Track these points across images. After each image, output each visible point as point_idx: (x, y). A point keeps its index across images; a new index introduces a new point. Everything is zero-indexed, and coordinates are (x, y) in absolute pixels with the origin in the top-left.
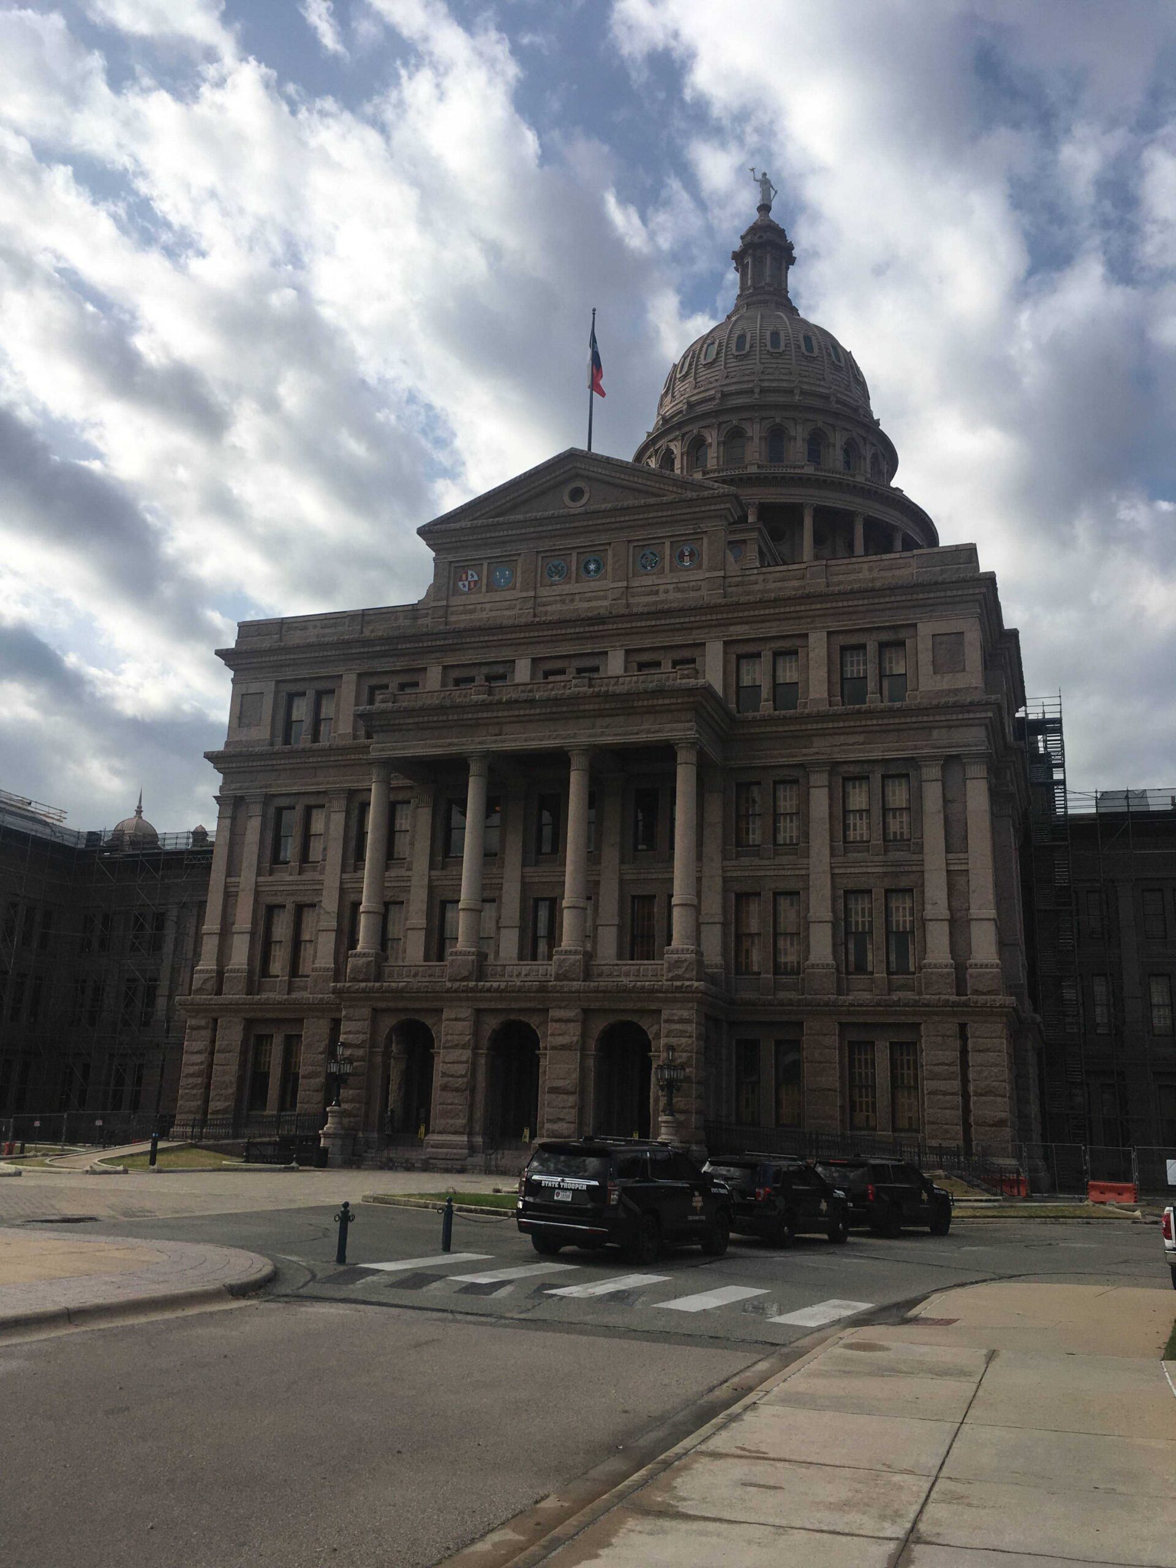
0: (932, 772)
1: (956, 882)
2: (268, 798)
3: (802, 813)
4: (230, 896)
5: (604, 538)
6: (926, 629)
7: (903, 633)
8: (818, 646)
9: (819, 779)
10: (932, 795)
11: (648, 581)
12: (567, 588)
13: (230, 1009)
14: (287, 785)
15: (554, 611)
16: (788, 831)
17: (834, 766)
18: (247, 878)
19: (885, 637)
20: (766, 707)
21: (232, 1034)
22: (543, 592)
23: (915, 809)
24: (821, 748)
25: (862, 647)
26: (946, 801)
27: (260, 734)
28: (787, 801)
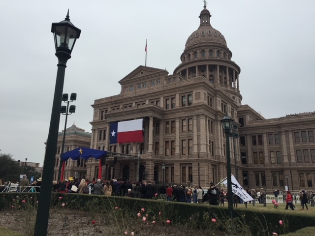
0: (195, 118)
1: (198, 137)
2: (98, 129)
3: (175, 127)
5: (145, 81)
6: (194, 92)
7: (191, 93)
8: (177, 97)
9: (177, 120)
10: (195, 122)
11: (152, 87)
12: (141, 90)
14: (101, 127)
15: (139, 94)
16: (174, 130)
17: (180, 118)
19: (188, 94)
20: (170, 108)
21: (93, 169)
22: (137, 91)
23: (193, 125)
24: (178, 115)
25: (185, 96)
26: (197, 123)
27: (97, 119)
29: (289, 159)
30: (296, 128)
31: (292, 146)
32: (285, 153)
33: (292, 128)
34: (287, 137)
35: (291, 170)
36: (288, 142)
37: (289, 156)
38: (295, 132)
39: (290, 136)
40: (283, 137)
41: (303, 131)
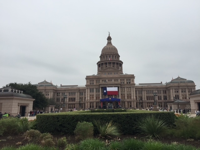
1: (133, 94)
3: (125, 90)
4: (88, 94)
5: (112, 72)
8: (125, 80)
9: (126, 88)
10: (132, 89)
11: (115, 75)
12: (110, 75)
13: (89, 102)
14: (91, 87)
15: (109, 77)
16: (124, 91)
18: (89, 93)
20: (122, 84)
21: (89, 103)
22: (108, 75)
23: (131, 90)
24: (126, 86)
27: (89, 84)
28: (124, 89)
29: (145, 99)
30: (147, 90)
31: (145, 95)
32: (144, 97)
33: (146, 89)
34: (144, 92)
35: (145, 102)
36: (144, 94)
37: (145, 98)
38: (147, 91)
39: (145, 92)
40: (143, 92)
41: (149, 91)
